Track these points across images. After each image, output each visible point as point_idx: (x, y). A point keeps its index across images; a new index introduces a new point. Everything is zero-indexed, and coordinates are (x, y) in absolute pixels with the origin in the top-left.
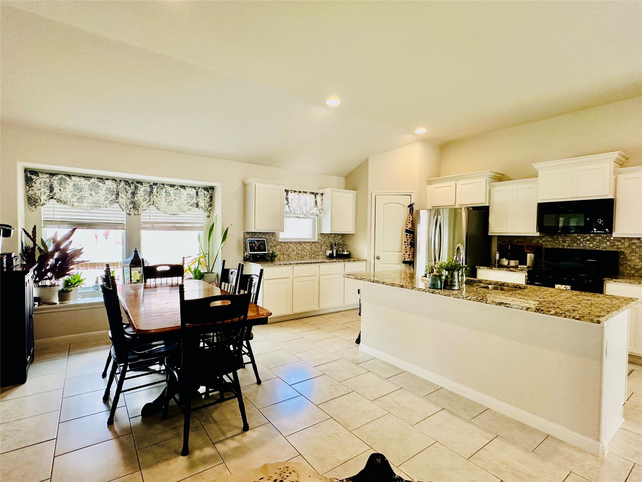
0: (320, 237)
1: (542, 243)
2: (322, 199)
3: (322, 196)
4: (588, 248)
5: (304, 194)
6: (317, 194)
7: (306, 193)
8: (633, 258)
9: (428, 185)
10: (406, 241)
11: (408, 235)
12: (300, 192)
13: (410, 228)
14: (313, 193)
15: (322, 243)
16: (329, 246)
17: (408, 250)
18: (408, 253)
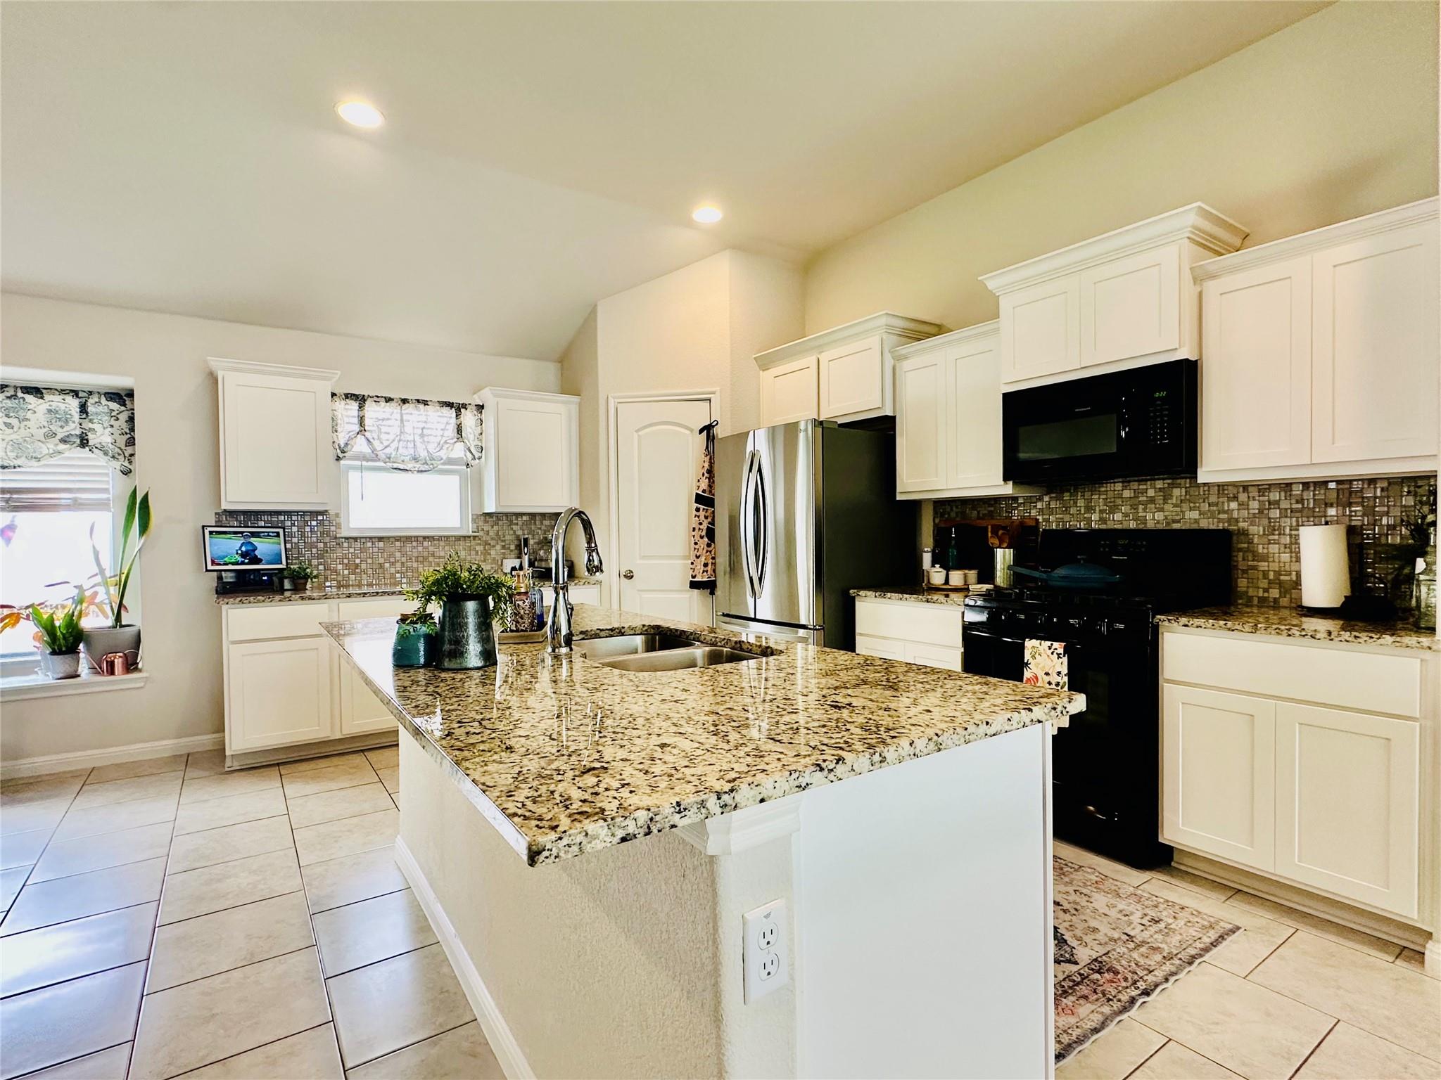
0: (481, 523)
1: (1038, 517)
2: (481, 420)
3: (481, 413)
4: (1151, 525)
5: (421, 406)
6: (464, 406)
7: (425, 403)
8: (1274, 549)
9: (761, 372)
10: (697, 526)
11: (701, 509)
12: (404, 401)
13: (704, 491)
14: (450, 405)
15: (488, 538)
16: (513, 547)
17: (702, 552)
18: (703, 559)
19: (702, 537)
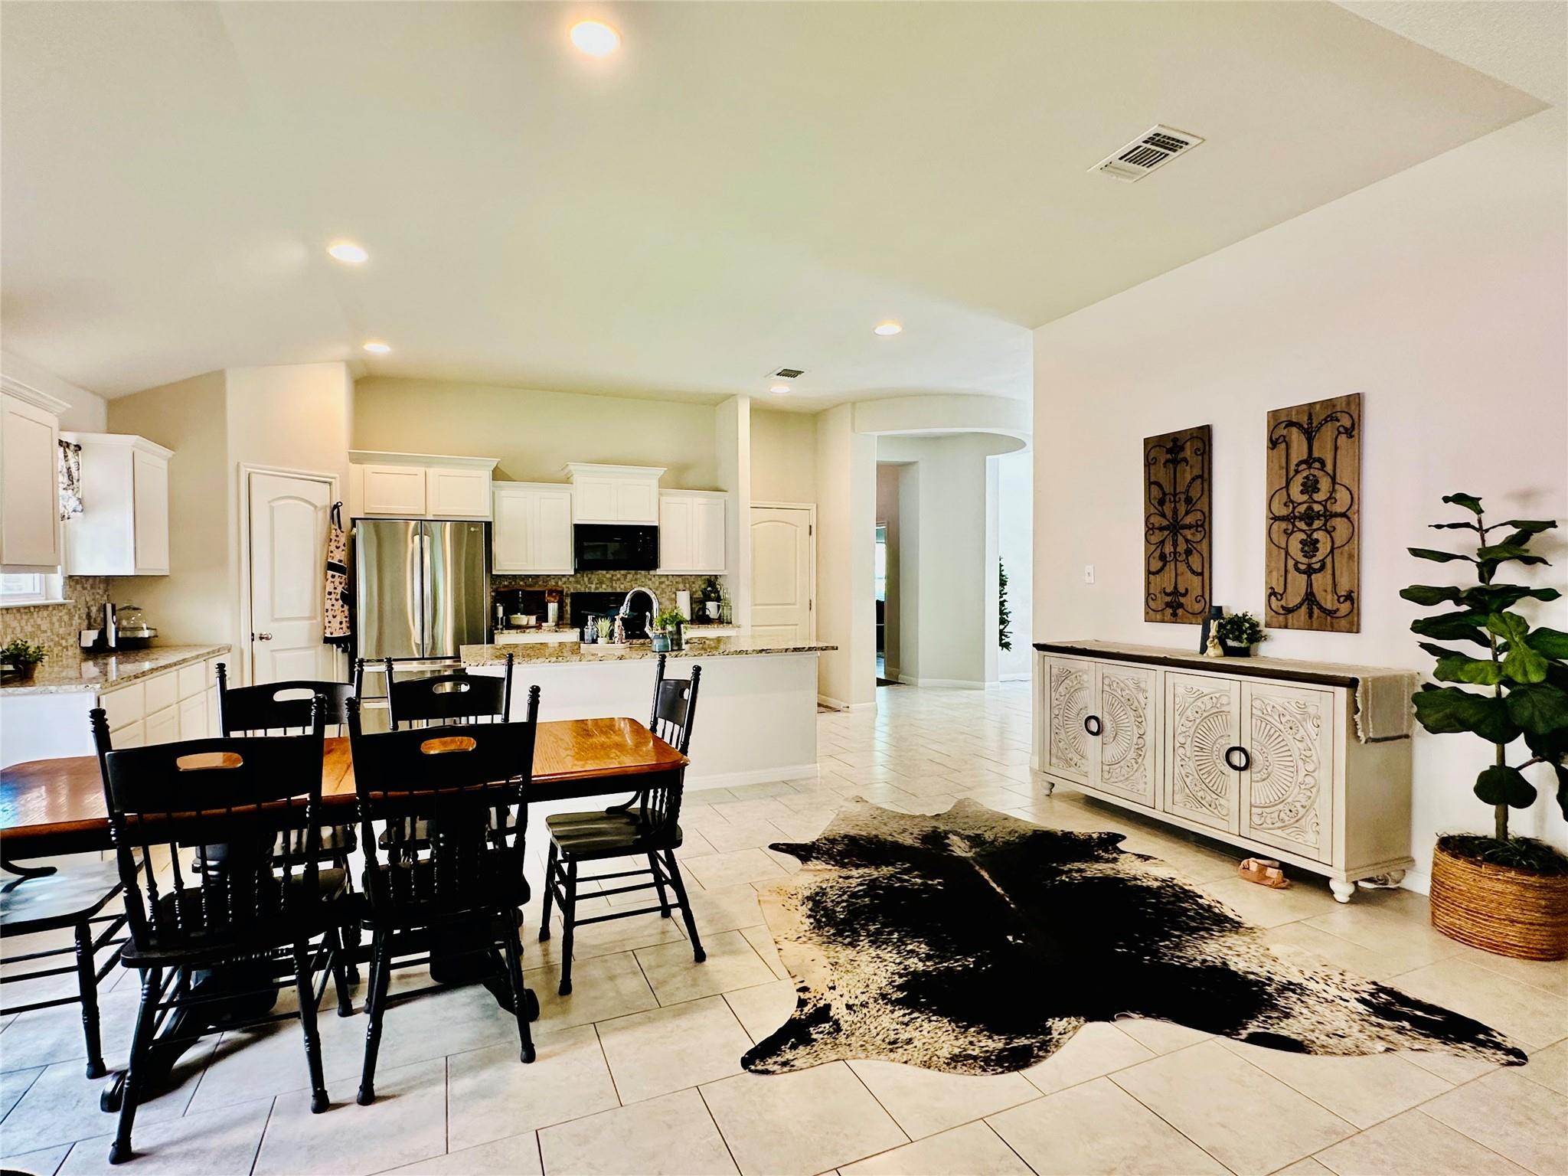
0: (67, 588)
2: (79, 464)
3: (78, 455)
6: (68, 445)
9: (351, 464)
10: (332, 590)
11: (337, 577)
13: (340, 561)
14: (61, 443)
15: (71, 606)
17: (338, 613)
18: (338, 619)
19: (337, 600)
